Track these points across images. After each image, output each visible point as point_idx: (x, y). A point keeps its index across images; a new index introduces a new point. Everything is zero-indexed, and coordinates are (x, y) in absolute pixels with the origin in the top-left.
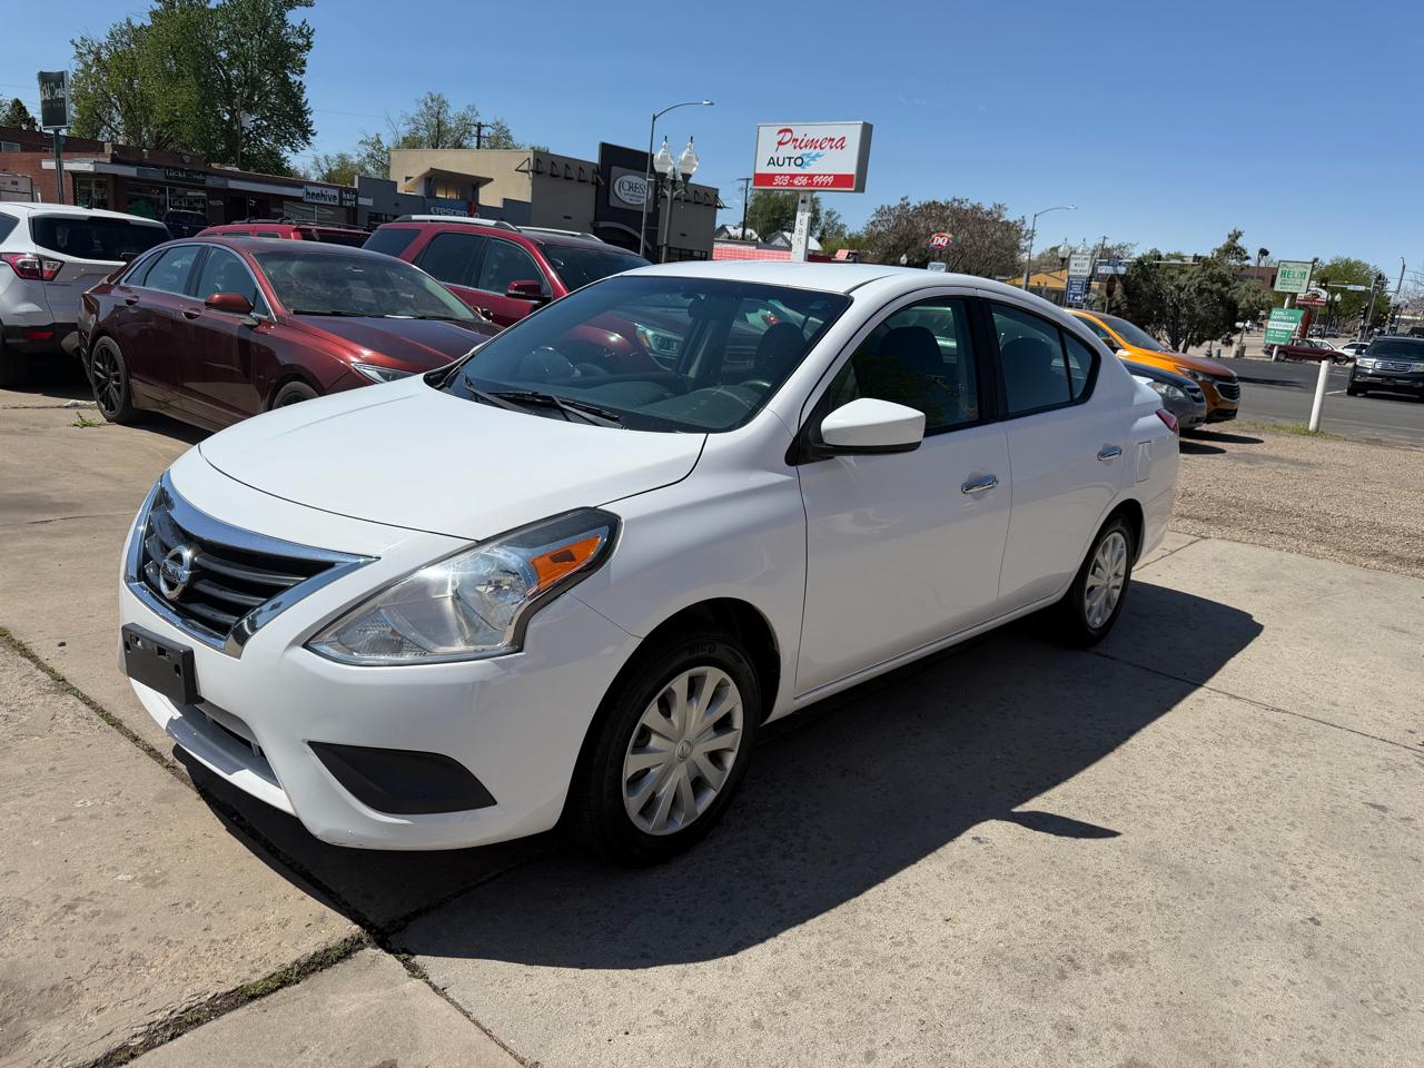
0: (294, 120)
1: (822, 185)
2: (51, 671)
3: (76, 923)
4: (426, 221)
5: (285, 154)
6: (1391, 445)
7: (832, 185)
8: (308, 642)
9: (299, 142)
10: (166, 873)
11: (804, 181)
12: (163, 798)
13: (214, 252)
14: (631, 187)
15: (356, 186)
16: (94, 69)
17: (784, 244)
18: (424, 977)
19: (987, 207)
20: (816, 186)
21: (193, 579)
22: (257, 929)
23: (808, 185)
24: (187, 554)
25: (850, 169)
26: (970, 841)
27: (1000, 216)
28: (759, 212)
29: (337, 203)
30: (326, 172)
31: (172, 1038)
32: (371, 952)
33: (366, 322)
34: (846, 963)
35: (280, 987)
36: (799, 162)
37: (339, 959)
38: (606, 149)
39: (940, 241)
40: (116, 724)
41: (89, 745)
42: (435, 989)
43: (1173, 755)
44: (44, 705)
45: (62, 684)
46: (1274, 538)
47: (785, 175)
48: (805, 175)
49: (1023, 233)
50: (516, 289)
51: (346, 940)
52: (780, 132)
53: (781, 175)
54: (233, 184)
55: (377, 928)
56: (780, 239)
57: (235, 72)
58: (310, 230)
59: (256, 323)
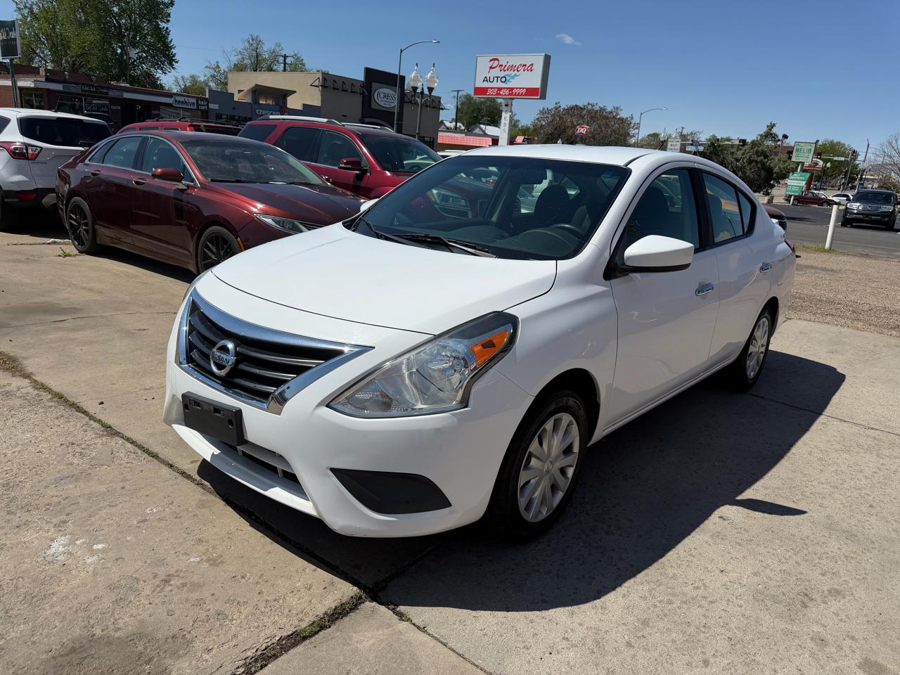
0: (164, 53)
1: (518, 95)
2: (99, 421)
3: (174, 592)
4: (279, 119)
5: (158, 75)
6: (875, 258)
7: (525, 95)
8: (329, 403)
9: (167, 67)
10: (220, 556)
11: (507, 92)
12: (201, 505)
13: (152, 140)
14: (385, 96)
15: (207, 96)
16: (29, 18)
17: (481, 133)
18: (409, 620)
19: (609, 109)
20: (515, 95)
21: (238, 362)
22: (293, 592)
23: (509, 94)
24: (230, 346)
25: (537, 84)
26: (718, 519)
27: (617, 114)
28: (464, 112)
29: (195, 107)
30: (183, 87)
31: (262, 668)
32: (369, 605)
33: (257, 186)
34: (670, 602)
35: (319, 631)
36: (503, 80)
37: (351, 610)
38: (369, 72)
39: (582, 130)
40: (155, 456)
41: (142, 471)
42: (419, 628)
43: (820, 459)
44: (102, 444)
45: (110, 431)
46: (829, 318)
47: (494, 88)
48: (508, 88)
49: (632, 125)
50: (345, 164)
51: (352, 597)
52: (491, 60)
53: (491, 88)
54: (127, 95)
55: (368, 588)
56: (478, 129)
57: (124, 21)
58: (199, 126)
59: (185, 188)
